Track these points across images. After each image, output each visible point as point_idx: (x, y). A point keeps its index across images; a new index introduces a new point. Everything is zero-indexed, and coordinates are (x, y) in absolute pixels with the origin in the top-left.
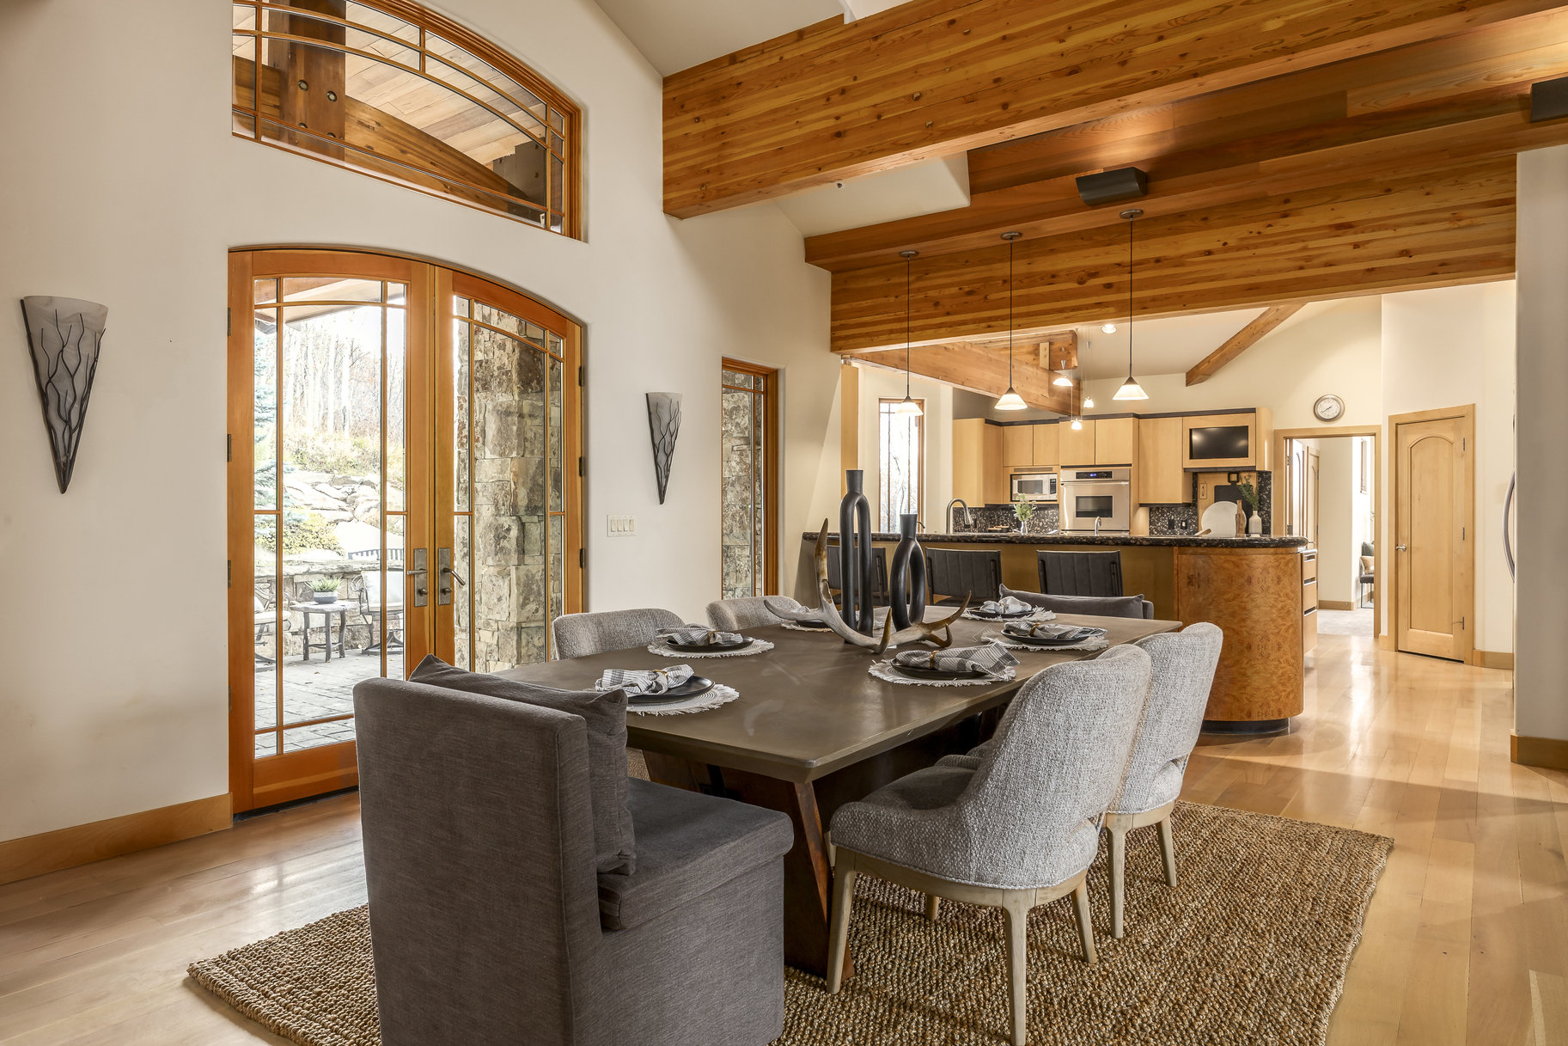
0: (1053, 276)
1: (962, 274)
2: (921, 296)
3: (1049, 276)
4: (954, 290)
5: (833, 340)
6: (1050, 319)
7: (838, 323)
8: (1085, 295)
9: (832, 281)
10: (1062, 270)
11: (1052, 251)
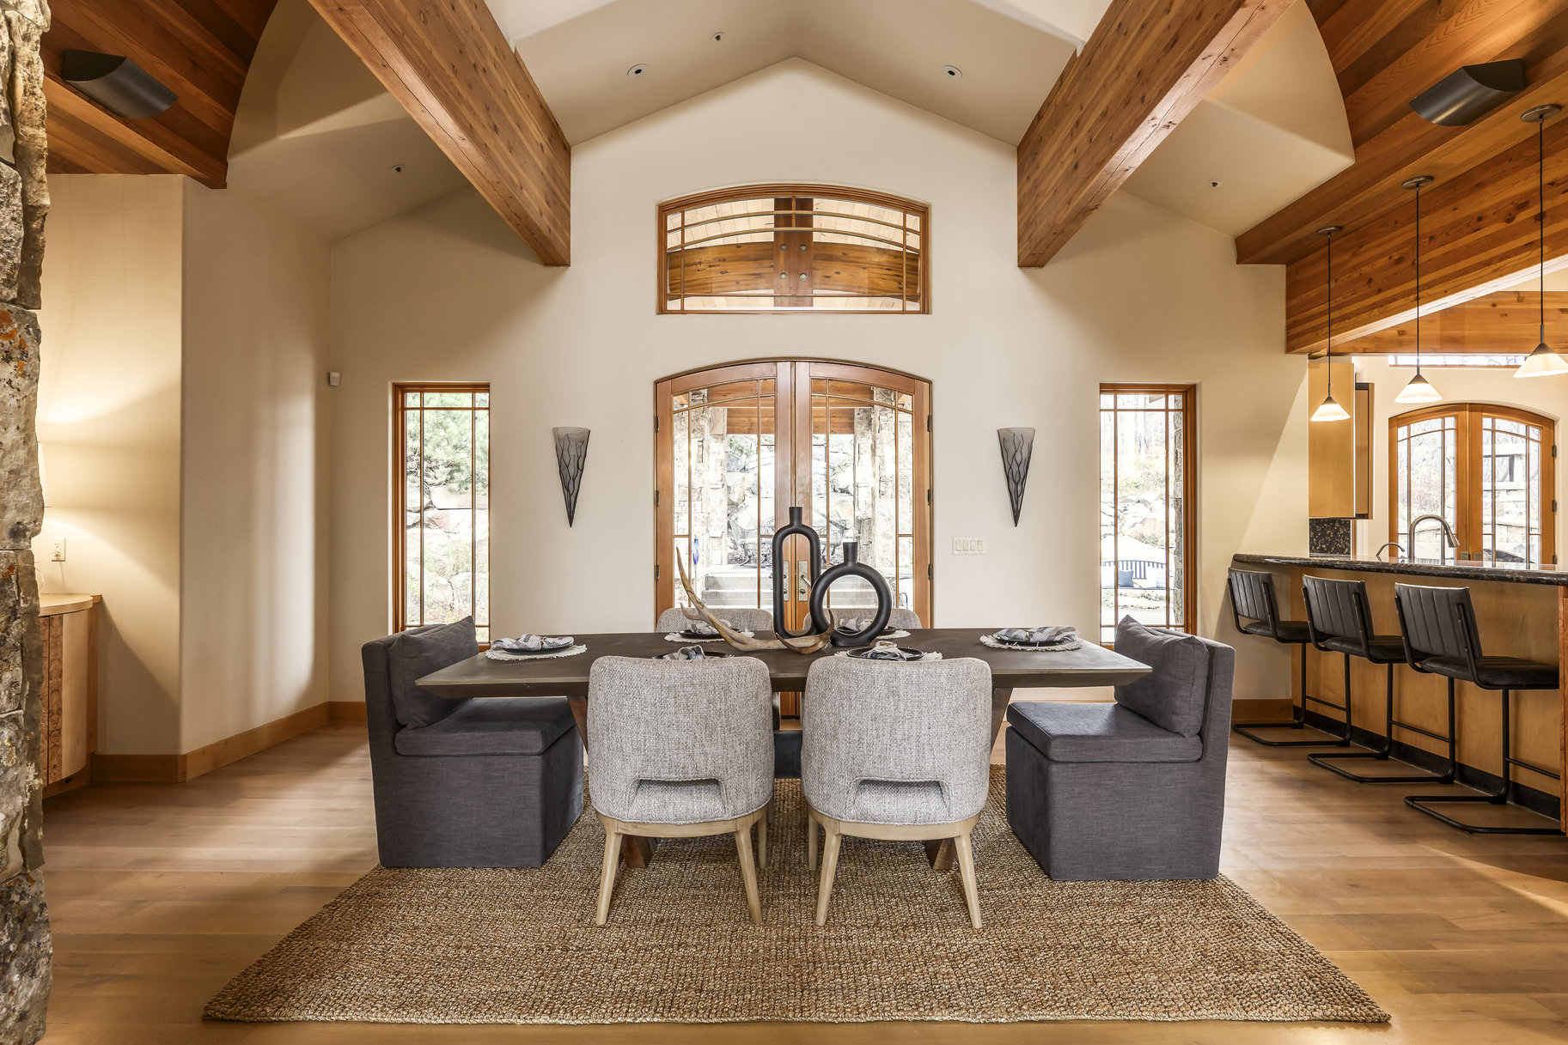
0: (1480, 219)
1: (1391, 240)
2: (1355, 275)
3: (1475, 220)
4: (1385, 260)
5: (1289, 339)
6: (1476, 277)
7: (1292, 320)
8: (1515, 236)
9: (1287, 274)
10: (1489, 209)
11: (1479, 186)
